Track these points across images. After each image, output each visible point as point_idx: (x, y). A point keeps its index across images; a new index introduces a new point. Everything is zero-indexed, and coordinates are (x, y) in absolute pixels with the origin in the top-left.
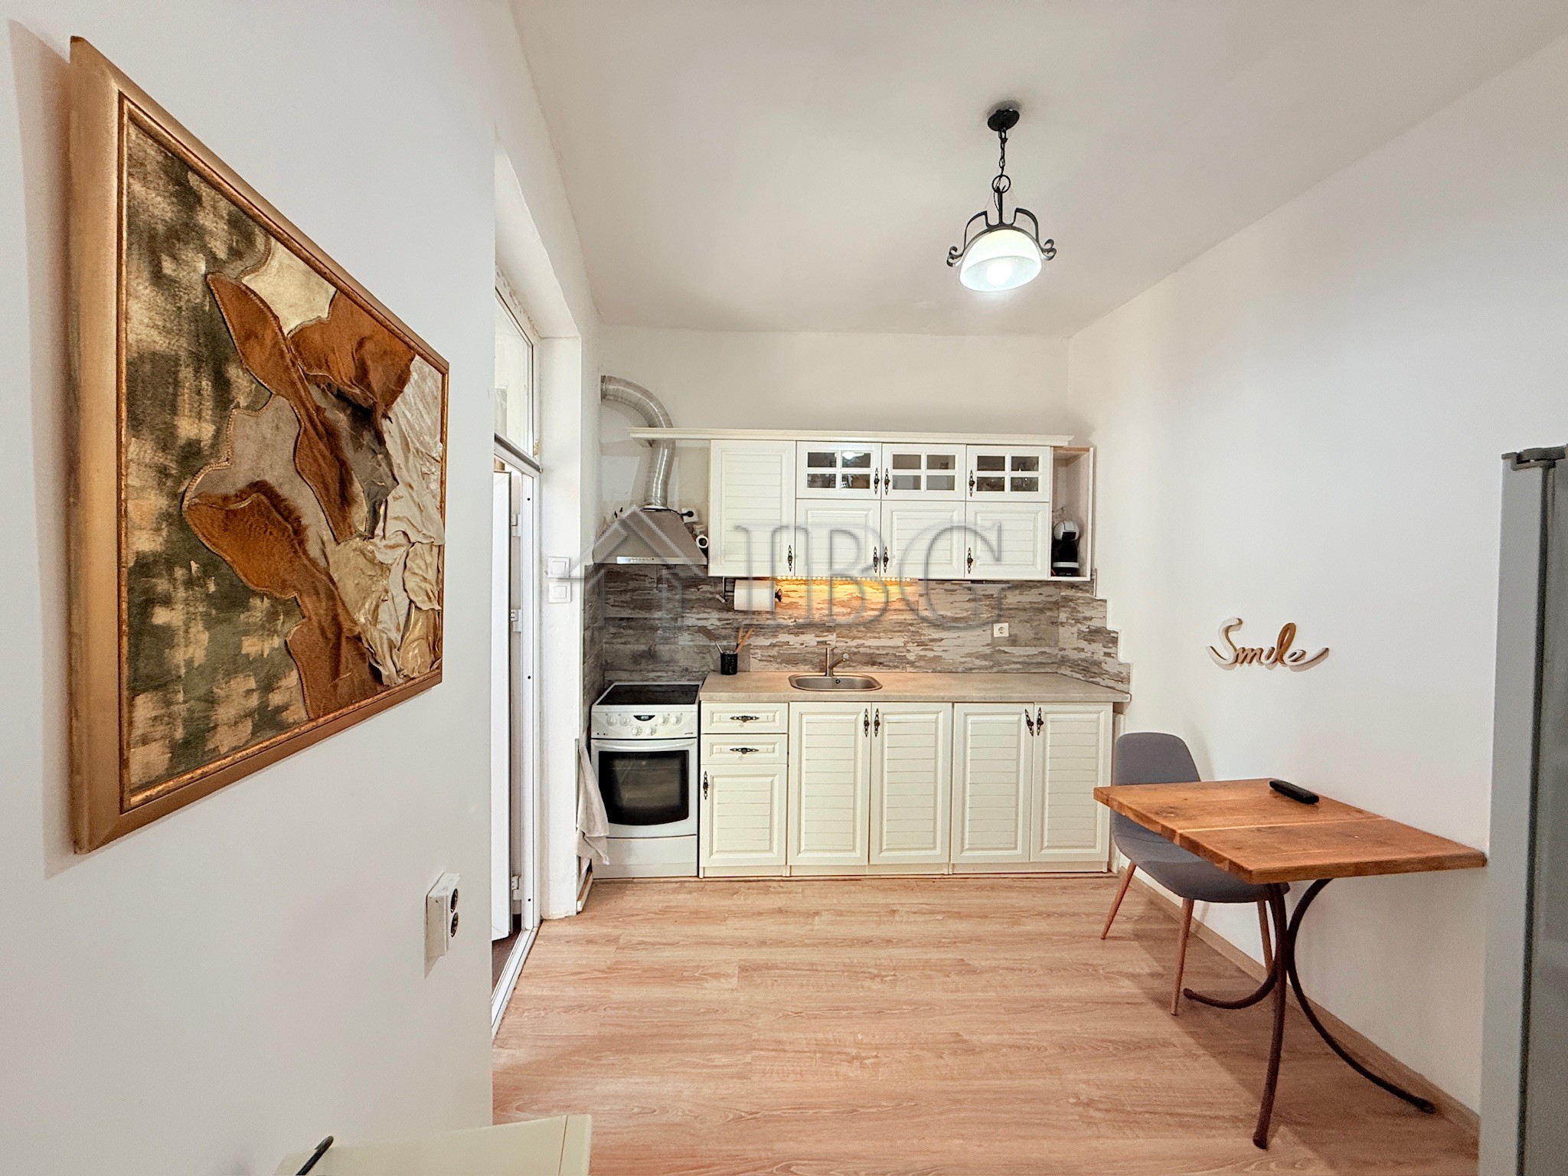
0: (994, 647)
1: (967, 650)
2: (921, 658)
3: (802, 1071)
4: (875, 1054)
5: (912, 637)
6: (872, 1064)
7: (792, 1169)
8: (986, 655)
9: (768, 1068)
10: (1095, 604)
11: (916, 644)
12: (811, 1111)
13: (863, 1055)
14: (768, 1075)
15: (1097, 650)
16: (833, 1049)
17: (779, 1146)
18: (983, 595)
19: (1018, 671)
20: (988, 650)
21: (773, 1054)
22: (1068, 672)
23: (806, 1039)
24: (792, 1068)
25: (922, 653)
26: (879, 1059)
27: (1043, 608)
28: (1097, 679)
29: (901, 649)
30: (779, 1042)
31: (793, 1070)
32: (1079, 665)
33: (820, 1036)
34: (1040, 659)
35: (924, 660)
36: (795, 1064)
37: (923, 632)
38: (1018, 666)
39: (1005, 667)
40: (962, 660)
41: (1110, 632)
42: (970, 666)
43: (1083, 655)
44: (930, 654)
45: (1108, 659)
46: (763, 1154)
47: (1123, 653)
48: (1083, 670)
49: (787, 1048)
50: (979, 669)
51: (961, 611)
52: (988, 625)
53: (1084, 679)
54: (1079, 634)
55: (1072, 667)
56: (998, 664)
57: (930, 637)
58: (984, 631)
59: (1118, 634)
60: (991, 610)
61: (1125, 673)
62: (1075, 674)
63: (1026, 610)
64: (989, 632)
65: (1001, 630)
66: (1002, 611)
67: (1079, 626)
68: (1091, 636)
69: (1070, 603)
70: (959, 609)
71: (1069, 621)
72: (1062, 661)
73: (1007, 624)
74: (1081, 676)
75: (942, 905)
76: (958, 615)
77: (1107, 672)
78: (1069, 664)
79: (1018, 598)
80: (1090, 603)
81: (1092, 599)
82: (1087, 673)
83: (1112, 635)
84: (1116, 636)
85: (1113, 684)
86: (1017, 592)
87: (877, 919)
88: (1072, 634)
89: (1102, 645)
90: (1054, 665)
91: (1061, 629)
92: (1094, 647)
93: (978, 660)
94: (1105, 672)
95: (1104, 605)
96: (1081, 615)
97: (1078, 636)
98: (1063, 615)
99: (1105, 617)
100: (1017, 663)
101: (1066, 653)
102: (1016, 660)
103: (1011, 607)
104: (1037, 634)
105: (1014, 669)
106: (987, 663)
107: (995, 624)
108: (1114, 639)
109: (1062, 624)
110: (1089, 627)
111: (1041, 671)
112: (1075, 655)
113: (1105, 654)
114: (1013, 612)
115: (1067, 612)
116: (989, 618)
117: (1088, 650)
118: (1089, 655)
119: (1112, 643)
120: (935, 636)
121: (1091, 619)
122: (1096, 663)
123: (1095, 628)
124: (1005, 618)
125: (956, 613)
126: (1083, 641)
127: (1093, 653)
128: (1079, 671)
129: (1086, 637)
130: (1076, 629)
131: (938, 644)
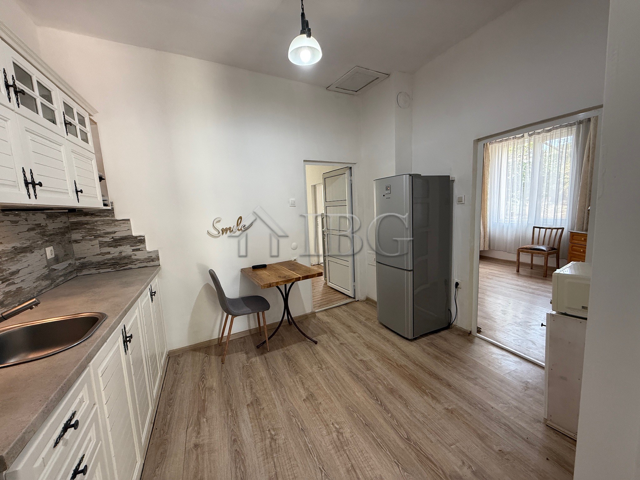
0: (49, 268)
1: (36, 275)
2: (7, 294)
3: (359, 452)
4: (331, 425)
6: (338, 425)
7: (406, 437)
8: (47, 275)
9: (368, 469)
10: (116, 223)
12: (378, 440)
13: (334, 429)
14: (372, 467)
15: (127, 250)
16: (338, 443)
17: (403, 447)
18: (36, 225)
19: (64, 282)
20: (46, 271)
21: (358, 471)
22: (93, 271)
23: (338, 458)
24: (361, 458)
25: (7, 289)
26: (334, 423)
27: (64, 232)
28: (130, 266)
30: (348, 471)
31: (361, 456)
32: (107, 263)
33: (333, 452)
34: (70, 269)
35: (11, 296)
36: (357, 456)
37: (4, 268)
38: (63, 278)
39: (57, 281)
40: (35, 285)
41: (136, 237)
42: (40, 288)
43: (110, 256)
44: (13, 288)
45: (136, 253)
46: (410, 450)
47: (149, 246)
49: (350, 465)
50: (45, 288)
51: (26, 241)
52: (43, 250)
53: (115, 270)
54: (102, 244)
55: (95, 267)
56: (53, 280)
57: (10, 271)
58: (42, 255)
59: (144, 236)
60: (42, 237)
61: (154, 256)
62: (102, 271)
63: (57, 234)
64: (44, 256)
65: (50, 252)
66: (47, 237)
67: (101, 239)
68: (116, 243)
69: (86, 226)
70: (24, 239)
71: (86, 238)
72: (83, 266)
73: (52, 247)
74: (109, 270)
75: (188, 422)
76: (25, 246)
77: (137, 260)
78: (92, 266)
79: (53, 226)
80: (111, 223)
81: (113, 220)
82: (116, 266)
83: (138, 238)
84: (142, 238)
85: (145, 264)
86: (51, 221)
87: (206, 455)
88: (92, 246)
89: (129, 246)
90: (75, 271)
91: (75, 246)
92: (120, 249)
93: (43, 282)
94: (135, 260)
95: (127, 222)
96: (102, 232)
97: (100, 246)
98: (76, 236)
99: (129, 229)
100: (61, 276)
101: (86, 260)
102: (60, 274)
103: (52, 233)
104: (65, 251)
105: (61, 281)
106: (48, 282)
107: (46, 249)
108: (141, 240)
109: (76, 241)
110: (113, 238)
111: (72, 277)
112: (100, 258)
113: (134, 250)
114: (52, 237)
115: (82, 233)
116: (42, 244)
117: (114, 252)
118: (116, 254)
119: (139, 243)
120: (14, 268)
121: (115, 232)
122: (125, 258)
123: (119, 237)
124: (49, 242)
125: (23, 244)
126: (107, 248)
127: (121, 252)
128: (106, 267)
129: (109, 245)
130: (97, 242)
131: (17, 276)
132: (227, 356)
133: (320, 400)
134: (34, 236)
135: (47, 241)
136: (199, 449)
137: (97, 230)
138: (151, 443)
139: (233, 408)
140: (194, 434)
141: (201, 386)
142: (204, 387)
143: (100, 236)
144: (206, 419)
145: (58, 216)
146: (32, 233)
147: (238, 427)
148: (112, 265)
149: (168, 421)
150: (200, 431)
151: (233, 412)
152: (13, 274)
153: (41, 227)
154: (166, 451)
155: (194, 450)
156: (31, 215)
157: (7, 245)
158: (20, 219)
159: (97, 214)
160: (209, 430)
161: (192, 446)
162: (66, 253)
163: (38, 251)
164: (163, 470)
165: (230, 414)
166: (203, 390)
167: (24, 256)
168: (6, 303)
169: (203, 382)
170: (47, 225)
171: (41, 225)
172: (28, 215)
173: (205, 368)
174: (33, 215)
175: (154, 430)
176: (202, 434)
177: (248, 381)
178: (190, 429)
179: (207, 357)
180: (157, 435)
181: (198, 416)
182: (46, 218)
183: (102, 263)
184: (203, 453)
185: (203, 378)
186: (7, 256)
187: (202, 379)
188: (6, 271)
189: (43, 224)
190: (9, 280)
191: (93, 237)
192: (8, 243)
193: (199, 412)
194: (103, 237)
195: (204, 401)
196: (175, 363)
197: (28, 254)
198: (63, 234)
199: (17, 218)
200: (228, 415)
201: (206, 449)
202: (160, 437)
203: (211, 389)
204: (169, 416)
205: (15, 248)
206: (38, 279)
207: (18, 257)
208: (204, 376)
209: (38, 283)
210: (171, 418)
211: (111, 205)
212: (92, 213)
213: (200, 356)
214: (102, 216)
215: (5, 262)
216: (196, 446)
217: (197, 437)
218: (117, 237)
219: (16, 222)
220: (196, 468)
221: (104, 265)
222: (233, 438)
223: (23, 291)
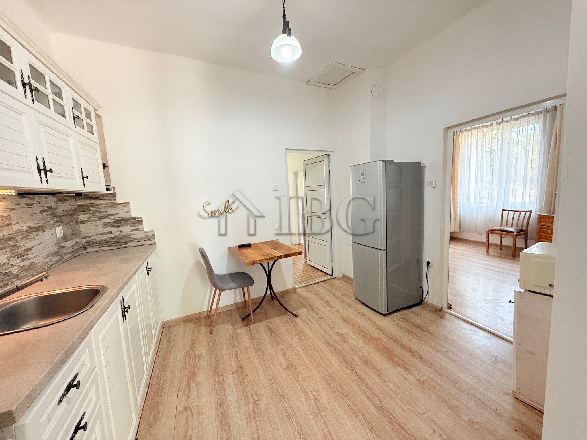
0: (58, 245)
1: (47, 252)
2: (22, 268)
3: (336, 418)
4: (310, 392)
5: (13, 252)
6: (316, 392)
7: (380, 405)
8: (56, 252)
9: (343, 434)
10: (118, 206)
11: (16, 257)
12: (353, 407)
13: (312, 397)
14: (347, 432)
15: (126, 230)
16: (316, 409)
17: (377, 414)
18: (47, 207)
19: (71, 258)
20: (56, 248)
21: (334, 436)
23: (316, 423)
24: (337, 423)
25: (22, 264)
26: (312, 390)
27: (72, 214)
28: (129, 245)
29: (6, 266)
30: (325, 435)
31: (338, 422)
32: (109, 242)
33: (311, 417)
34: (76, 247)
35: (25, 270)
36: (334, 422)
37: (20, 245)
38: (70, 255)
39: (66, 257)
40: (46, 260)
41: (135, 219)
42: (50, 263)
43: (111, 236)
44: (27, 263)
45: (135, 232)
46: (383, 418)
47: (147, 227)
48: (112, 243)
49: (326, 430)
50: (55, 264)
51: (39, 221)
52: (53, 230)
53: (116, 248)
54: (105, 225)
55: (99, 245)
56: (62, 257)
57: (24, 248)
58: (52, 234)
59: (142, 218)
60: (52, 218)
61: (150, 236)
62: (104, 248)
63: (66, 216)
64: (54, 235)
65: (59, 231)
66: (57, 218)
67: (104, 220)
68: (117, 224)
69: (91, 208)
70: (37, 219)
71: (91, 219)
72: (88, 244)
73: (61, 227)
74: (111, 248)
75: (180, 385)
76: (38, 225)
77: (136, 239)
78: (96, 244)
79: (62, 208)
80: (113, 206)
81: (115, 203)
82: (117, 244)
83: (137, 219)
84: (140, 219)
85: (143, 243)
86: (61, 204)
87: (195, 416)
88: (96, 226)
89: (129, 226)
90: (82, 249)
91: (81, 226)
92: (121, 229)
93: (53, 258)
94: (134, 239)
95: (126, 205)
96: (105, 214)
97: (103, 226)
98: (82, 217)
99: (129, 212)
100: (69, 253)
101: (91, 239)
102: (68, 251)
103: (61, 214)
104: (73, 231)
105: (68, 258)
106: (57, 258)
107: (57, 228)
108: (139, 221)
109: (82, 222)
110: (114, 219)
111: (78, 254)
112: (103, 237)
113: (133, 230)
114: (62, 218)
115: (87, 214)
116: (52, 224)
117: (116, 232)
118: (117, 234)
119: (137, 223)
120: (28, 246)
121: (116, 214)
122: (125, 237)
123: (120, 218)
124: (59, 222)
125: (36, 224)
126: (109, 228)
127: (121, 232)
128: (108, 245)
129: (111, 225)
130: (100, 222)
131: (31, 252)
132: (215, 328)
133: (300, 369)
134: (46, 217)
135: (57, 222)
136: (189, 411)
137: (100, 212)
138: (145, 405)
139: (220, 374)
140: (185, 398)
141: (191, 354)
142: (194, 355)
143: (103, 217)
144: (195, 384)
145: (67, 199)
146: (44, 215)
147: (225, 392)
148: (114, 243)
149: (161, 385)
150: (190, 395)
151: (220, 379)
152: (27, 250)
153: (52, 209)
154: (158, 412)
155: (184, 412)
156: (43, 198)
157: (22, 225)
158: (34, 202)
159: (100, 198)
160: (198, 394)
161: (182, 408)
162: (73, 233)
163: (49, 230)
164: (156, 429)
165: (217, 380)
166: (192, 358)
167: (37, 235)
168: (21, 275)
169: (193, 351)
170: (57, 207)
171: (52, 207)
172: (40, 198)
173: (195, 337)
174: (45, 198)
175: (148, 392)
176: (191, 398)
177: (234, 350)
178: (180, 393)
179: (197, 327)
180: (151, 398)
181: (188, 381)
182: (56, 201)
183: (104, 242)
184: (192, 415)
185: (193, 346)
186: (22, 235)
187: (192, 348)
188: (21, 248)
189: (54, 206)
190: (24, 256)
191: (97, 218)
192: (23, 223)
193: (189, 378)
194: (106, 218)
195: (194, 367)
196: (168, 333)
197: (40, 233)
198: (71, 215)
199: (31, 201)
200: (215, 381)
201: (195, 411)
202: (154, 399)
203: (200, 356)
204: (162, 381)
205: (29, 228)
206: (49, 255)
207: (32, 235)
208: (194, 344)
209: (49, 258)
210: (164, 383)
211: (113, 190)
212: (96, 197)
213: (191, 326)
214: (106, 200)
215: (21, 240)
216: (186, 408)
217: (187, 400)
218: (118, 219)
219: (31, 205)
220: (186, 429)
221: (106, 244)
222: (220, 402)
223: (36, 265)
